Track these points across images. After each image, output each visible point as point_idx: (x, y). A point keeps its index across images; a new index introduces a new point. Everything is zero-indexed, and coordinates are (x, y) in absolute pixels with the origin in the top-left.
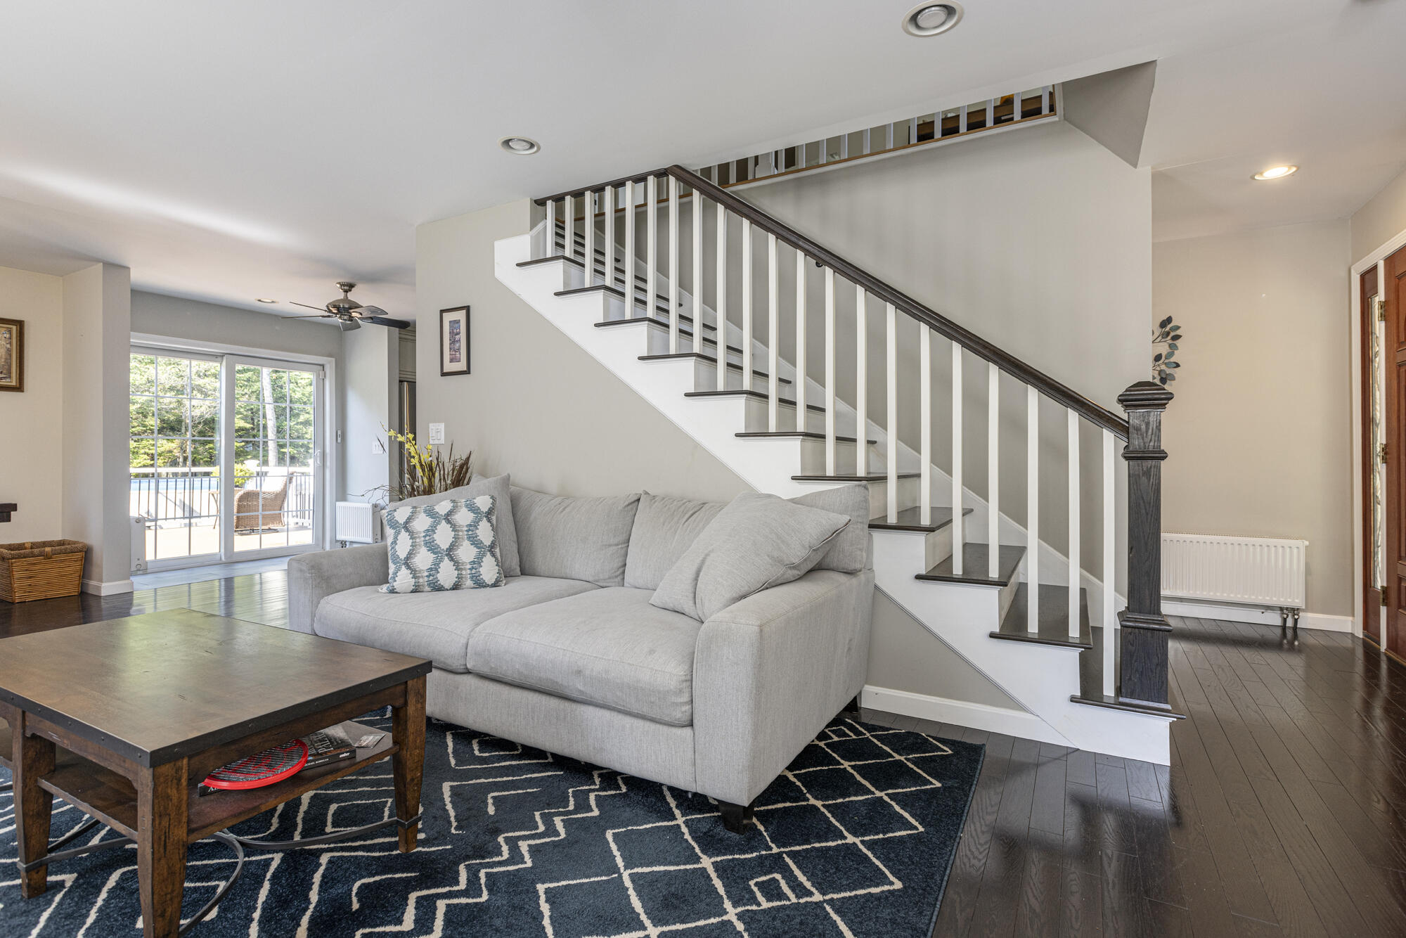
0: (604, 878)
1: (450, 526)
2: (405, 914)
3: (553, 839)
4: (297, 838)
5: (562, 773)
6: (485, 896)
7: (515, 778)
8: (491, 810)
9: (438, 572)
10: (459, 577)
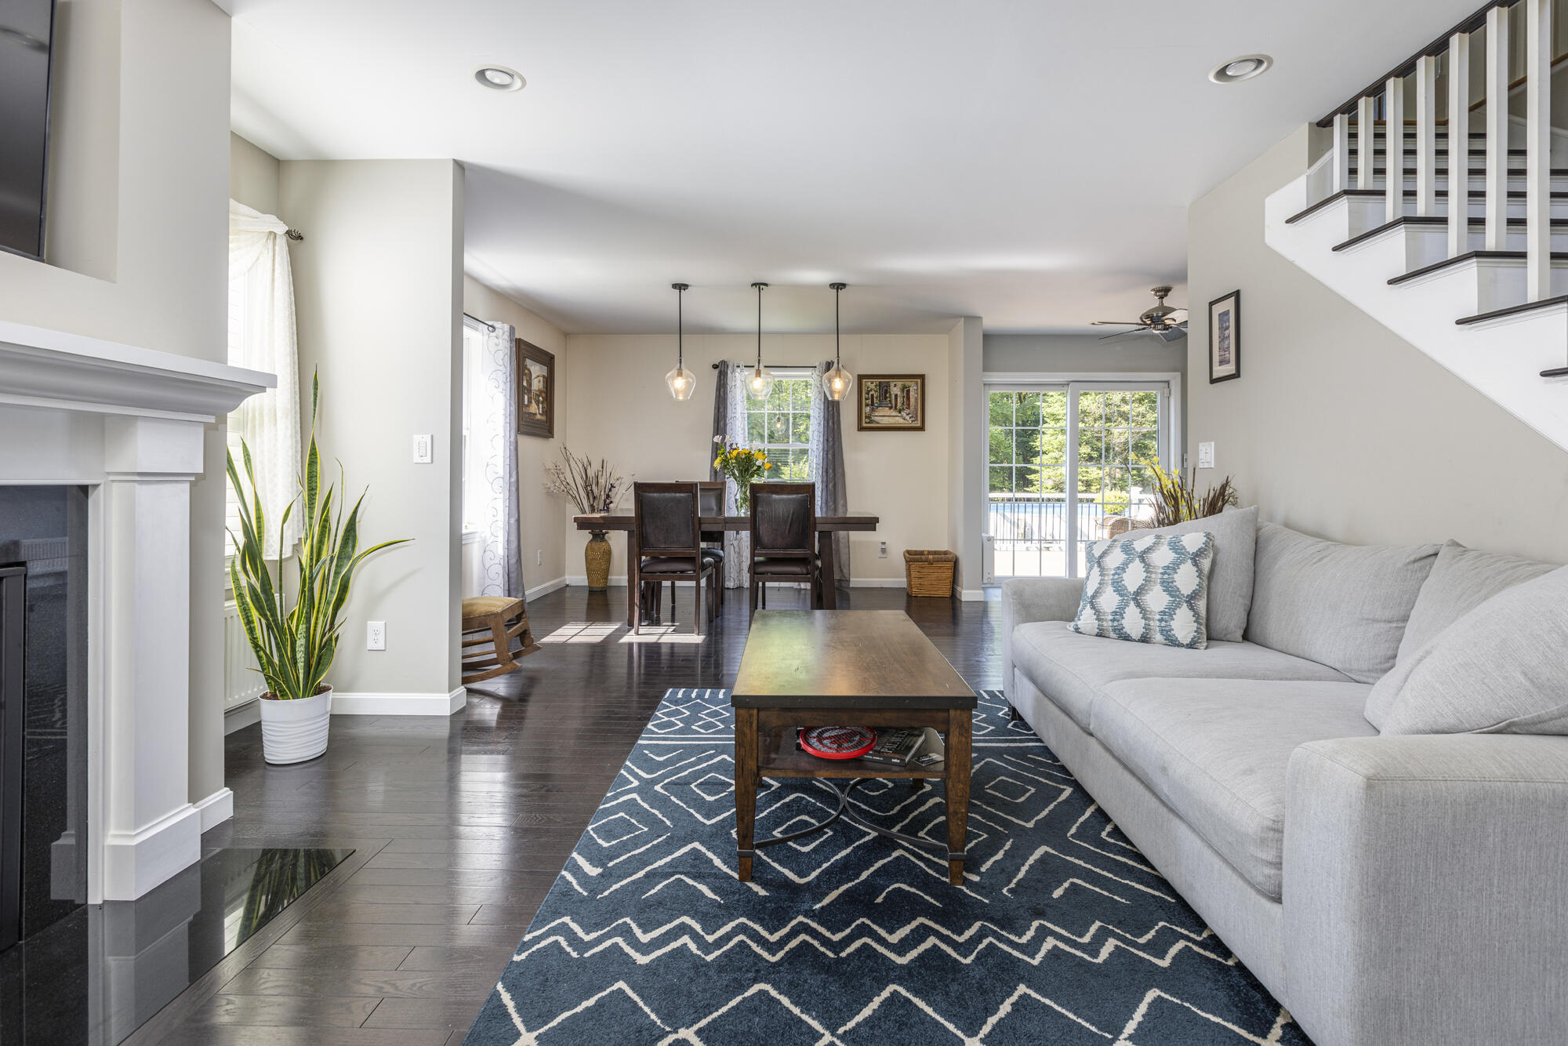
0: (1093, 1029)
1: (1143, 565)
2: (902, 929)
3: (1086, 956)
4: (895, 830)
5: (1173, 901)
6: (968, 961)
7: (1115, 878)
8: (1057, 893)
9: (1123, 618)
10: (1147, 627)
